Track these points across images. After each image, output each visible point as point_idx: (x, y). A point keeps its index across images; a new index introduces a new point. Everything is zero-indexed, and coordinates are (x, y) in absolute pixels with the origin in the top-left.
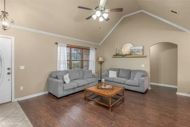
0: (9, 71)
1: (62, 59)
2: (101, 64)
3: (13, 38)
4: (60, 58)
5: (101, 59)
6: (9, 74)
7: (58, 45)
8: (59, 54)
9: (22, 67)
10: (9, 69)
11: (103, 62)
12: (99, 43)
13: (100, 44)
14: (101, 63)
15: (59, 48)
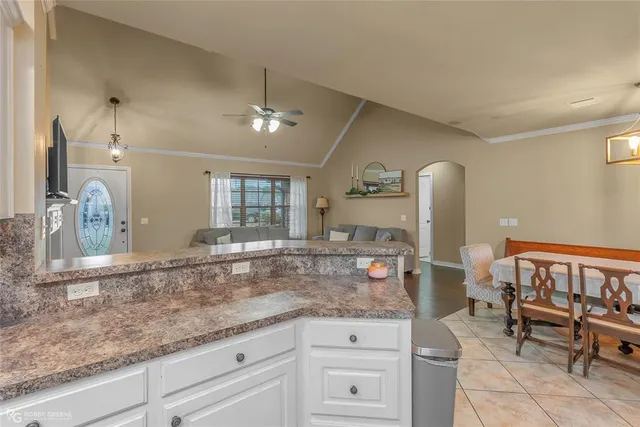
0: (124, 227)
1: (219, 205)
2: (322, 214)
3: (129, 169)
4: (216, 203)
5: (321, 203)
6: (123, 231)
7: (212, 175)
8: (213, 194)
9: (145, 221)
10: (123, 223)
11: (328, 208)
12: (320, 164)
13: (322, 166)
14: (323, 212)
15: (213, 181)
